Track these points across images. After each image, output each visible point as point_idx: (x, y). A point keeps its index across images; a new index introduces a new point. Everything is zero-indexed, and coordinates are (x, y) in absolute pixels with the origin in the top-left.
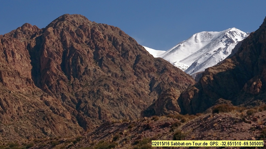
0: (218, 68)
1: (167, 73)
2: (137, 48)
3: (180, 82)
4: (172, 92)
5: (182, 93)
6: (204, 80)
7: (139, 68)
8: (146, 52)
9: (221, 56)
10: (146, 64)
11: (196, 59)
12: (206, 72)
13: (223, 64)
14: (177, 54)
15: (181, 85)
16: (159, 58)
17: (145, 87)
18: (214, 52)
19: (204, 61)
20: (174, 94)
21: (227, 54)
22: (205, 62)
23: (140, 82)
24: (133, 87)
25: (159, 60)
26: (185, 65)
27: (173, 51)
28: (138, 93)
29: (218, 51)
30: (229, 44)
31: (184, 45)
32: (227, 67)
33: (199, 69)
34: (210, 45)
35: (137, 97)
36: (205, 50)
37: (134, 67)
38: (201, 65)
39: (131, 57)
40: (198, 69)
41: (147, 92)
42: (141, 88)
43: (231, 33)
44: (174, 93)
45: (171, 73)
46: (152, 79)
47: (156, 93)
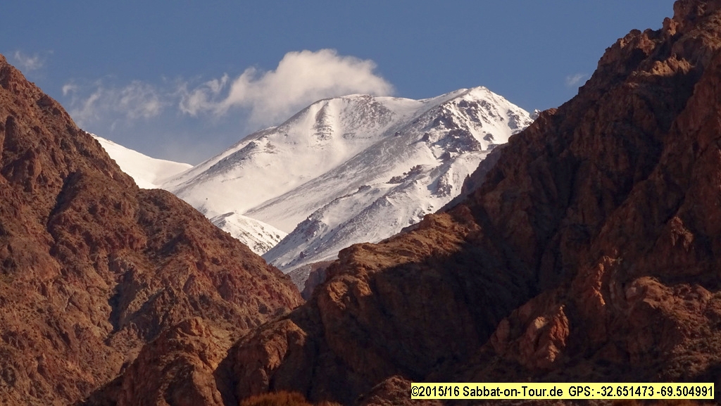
0: (393, 251)
1: (187, 258)
2: (72, 144)
3: (241, 299)
4: (194, 334)
5: (239, 342)
6: (332, 295)
7: (74, 229)
8: (106, 164)
9: (419, 200)
10: (104, 211)
11: (316, 205)
12: (342, 264)
13: (416, 236)
14: (237, 180)
15: (241, 310)
16: (159, 191)
17: (90, 310)
18: (393, 181)
19: (346, 218)
20: (203, 346)
21: (445, 195)
22: (351, 221)
23: (72, 285)
24: (42, 306)
25: (157, 198)
26: (270, 229)
27: (224, 166)
28: (61, 331)
29: (406, 178)
30: (456, 154)
31: (269, 146)
32: (430, 246)
33: (325, 249)
34: (379, 153)
35: (55, 346)
36: (354, 172)
37: (53, 221)
38: (335, 234)
39: (43, 180)
40: (320, 250)
41: (97, 332)
42: (77, 313)
43: (470, 109)
44: (205, 340)
45: (203, 257)
46: (124, 279)
47: (135, 336)
